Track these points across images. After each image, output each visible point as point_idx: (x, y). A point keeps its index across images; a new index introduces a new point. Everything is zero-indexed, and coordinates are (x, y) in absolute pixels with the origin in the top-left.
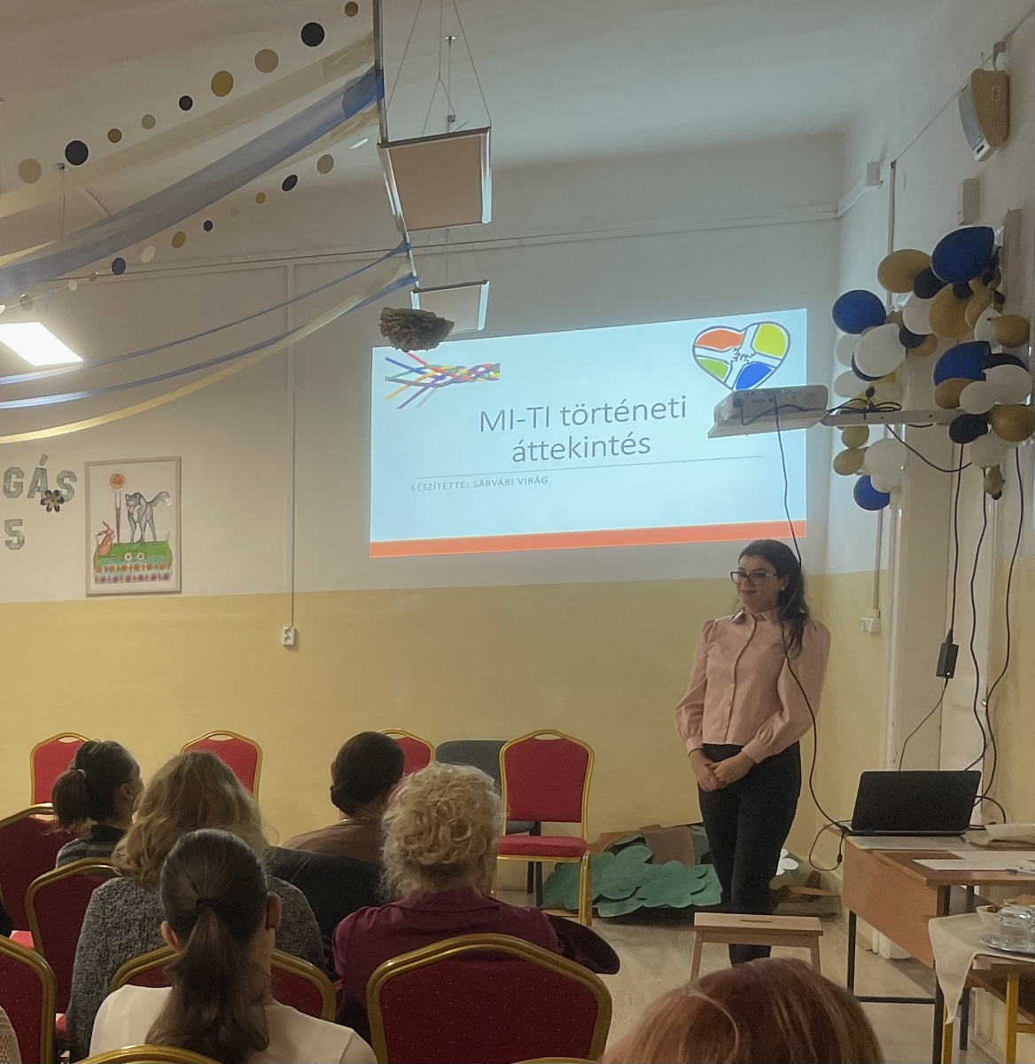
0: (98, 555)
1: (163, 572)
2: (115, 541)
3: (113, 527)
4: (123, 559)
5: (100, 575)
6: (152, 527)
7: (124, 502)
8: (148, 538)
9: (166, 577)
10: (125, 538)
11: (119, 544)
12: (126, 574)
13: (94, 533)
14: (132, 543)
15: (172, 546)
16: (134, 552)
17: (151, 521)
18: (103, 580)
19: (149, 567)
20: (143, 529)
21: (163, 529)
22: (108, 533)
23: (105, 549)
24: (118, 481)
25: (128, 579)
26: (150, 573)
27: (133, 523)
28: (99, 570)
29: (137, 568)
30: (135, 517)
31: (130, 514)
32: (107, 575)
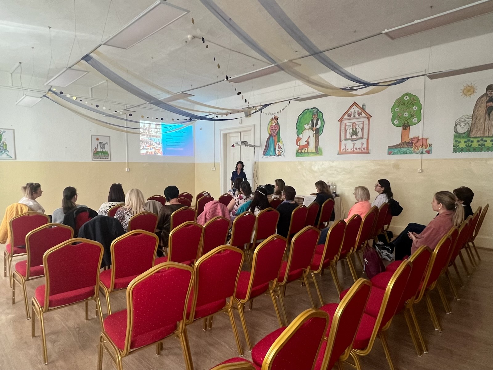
0: (94, 154)
1: (107, 157)
2: (97, 151)
3: (97, 148)
4: (99, 154)
5: (95, 157)
6: (105, 148)
7: (99, 143)
8: (104, 151)
9: (108, 158)
10: (99, 150)
11: (98, 151)
12: (100, 157)
13: (93, 149)
14: (100, 151)
15: (109, 153)
16: (101, 153)
17: (104, 148)
18: (95, 158)
19: (104, 156)
20: (103, 149)
21: (107, 149)
22: (96, 149)
23: (95, 152)
24: (97, 139)
25: (100, 158)
26: (104, 157)
27: (101, 148)
28: (94, 156)
29: (102, 156)
31: (100, 146)
32: (96, 157)
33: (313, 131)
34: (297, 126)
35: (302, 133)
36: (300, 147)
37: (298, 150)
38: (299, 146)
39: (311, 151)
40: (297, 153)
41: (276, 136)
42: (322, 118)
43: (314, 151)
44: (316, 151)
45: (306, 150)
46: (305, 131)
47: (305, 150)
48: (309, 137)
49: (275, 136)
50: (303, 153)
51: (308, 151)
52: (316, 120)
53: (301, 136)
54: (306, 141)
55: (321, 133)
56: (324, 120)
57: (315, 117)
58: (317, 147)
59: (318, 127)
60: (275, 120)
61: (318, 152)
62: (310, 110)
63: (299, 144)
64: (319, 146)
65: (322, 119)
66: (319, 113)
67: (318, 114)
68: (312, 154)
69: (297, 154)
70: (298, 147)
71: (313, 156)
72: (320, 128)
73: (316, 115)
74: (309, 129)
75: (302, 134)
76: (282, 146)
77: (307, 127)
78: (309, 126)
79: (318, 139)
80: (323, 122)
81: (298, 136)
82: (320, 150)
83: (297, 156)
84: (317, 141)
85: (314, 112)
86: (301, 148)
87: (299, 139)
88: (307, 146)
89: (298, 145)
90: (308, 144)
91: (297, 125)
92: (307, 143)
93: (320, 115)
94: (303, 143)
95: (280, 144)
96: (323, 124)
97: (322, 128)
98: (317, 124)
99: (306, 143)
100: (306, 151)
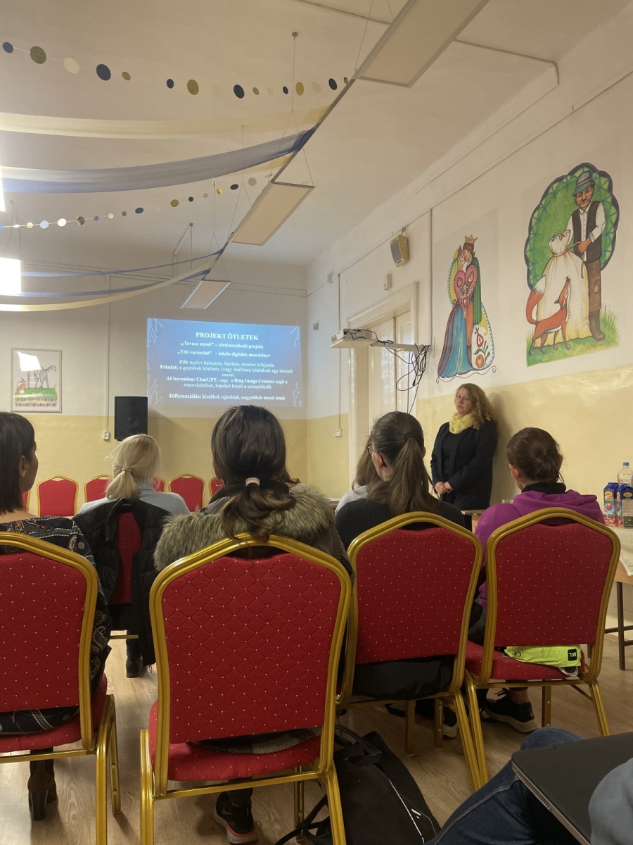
1: (52, 403)
2: (27, 386)
3: (27, 380)
5: (18, 402)
6: (47, 381)
8: (45, 386)
9: (54, 405)
11: (29, 388)
12: (33, 402)
13: (15, 382)
15: (57, 390)
16: (37, 392)
17: (46, 378)
18: (20, 405)
19: (45, 400)
20: (42, 382)
21: (52, 382)
22: (24, 382)
23: (22, 390)
25: (34, 405)
26: (45, 403)
27: (37, 379)
29: (39, 400)
30: (38, 376)
31: (35, 375)
32: (22, 402)
33: (580, 255)
34: (528, 254)
35: (546, 272)
36: (539, 325)
37: (533, 341)
38: (537, 323)
39: (573, 336)
40: (531, 350)
41: (471, 306)
42: (608, 195)
43: (585, 331)
44: (591, 331)
45: (560, 334)
46: (553, 262)
47: (556, 333)
48: (568, 280)
49: (467, 307)
50: (548, 345)
51: (564, 337)
52: (587, 210)
53: (540, 286)
54: (557, 302)
55: (608, 254)
56: (615, 203)
57: (583, 200)
58: (594, 315)
59: (596, 233)
60: (466, 251)
61: (601, 332)
62: (565, 180)
63: (534, 317)
64: (602, 311)
65: (610, 200)
66: (596, 181)
67: (593, 186)
68: (579, 347)
69: (529, 353)
70: (534, 326)
71: (582, 352)
72: (603, 238)
73: (587, 192)
74: (567, 250)
75: (544, 278)
76: (485, 334)
77: (558, 245)
78: (565, 239)
79: (599, 282)
80: (613, 210)
81: (531, 286)
82: (606, 324)
83: (530, 363)
84: (596, 289)
85: (580, 181)
86: (542, 328)
87: (535, 299)
88: (560, 318)
89: (530, 320)
90: (564, 309)
91: (528, 249)
92: (561, 305)
93: (600, 188)
94: (548, 309)
95: (482, 331)
96: (614, 218)
97: (612, 236)
98: (591, 225)
99: (558, 307)
100: (559, 339)
